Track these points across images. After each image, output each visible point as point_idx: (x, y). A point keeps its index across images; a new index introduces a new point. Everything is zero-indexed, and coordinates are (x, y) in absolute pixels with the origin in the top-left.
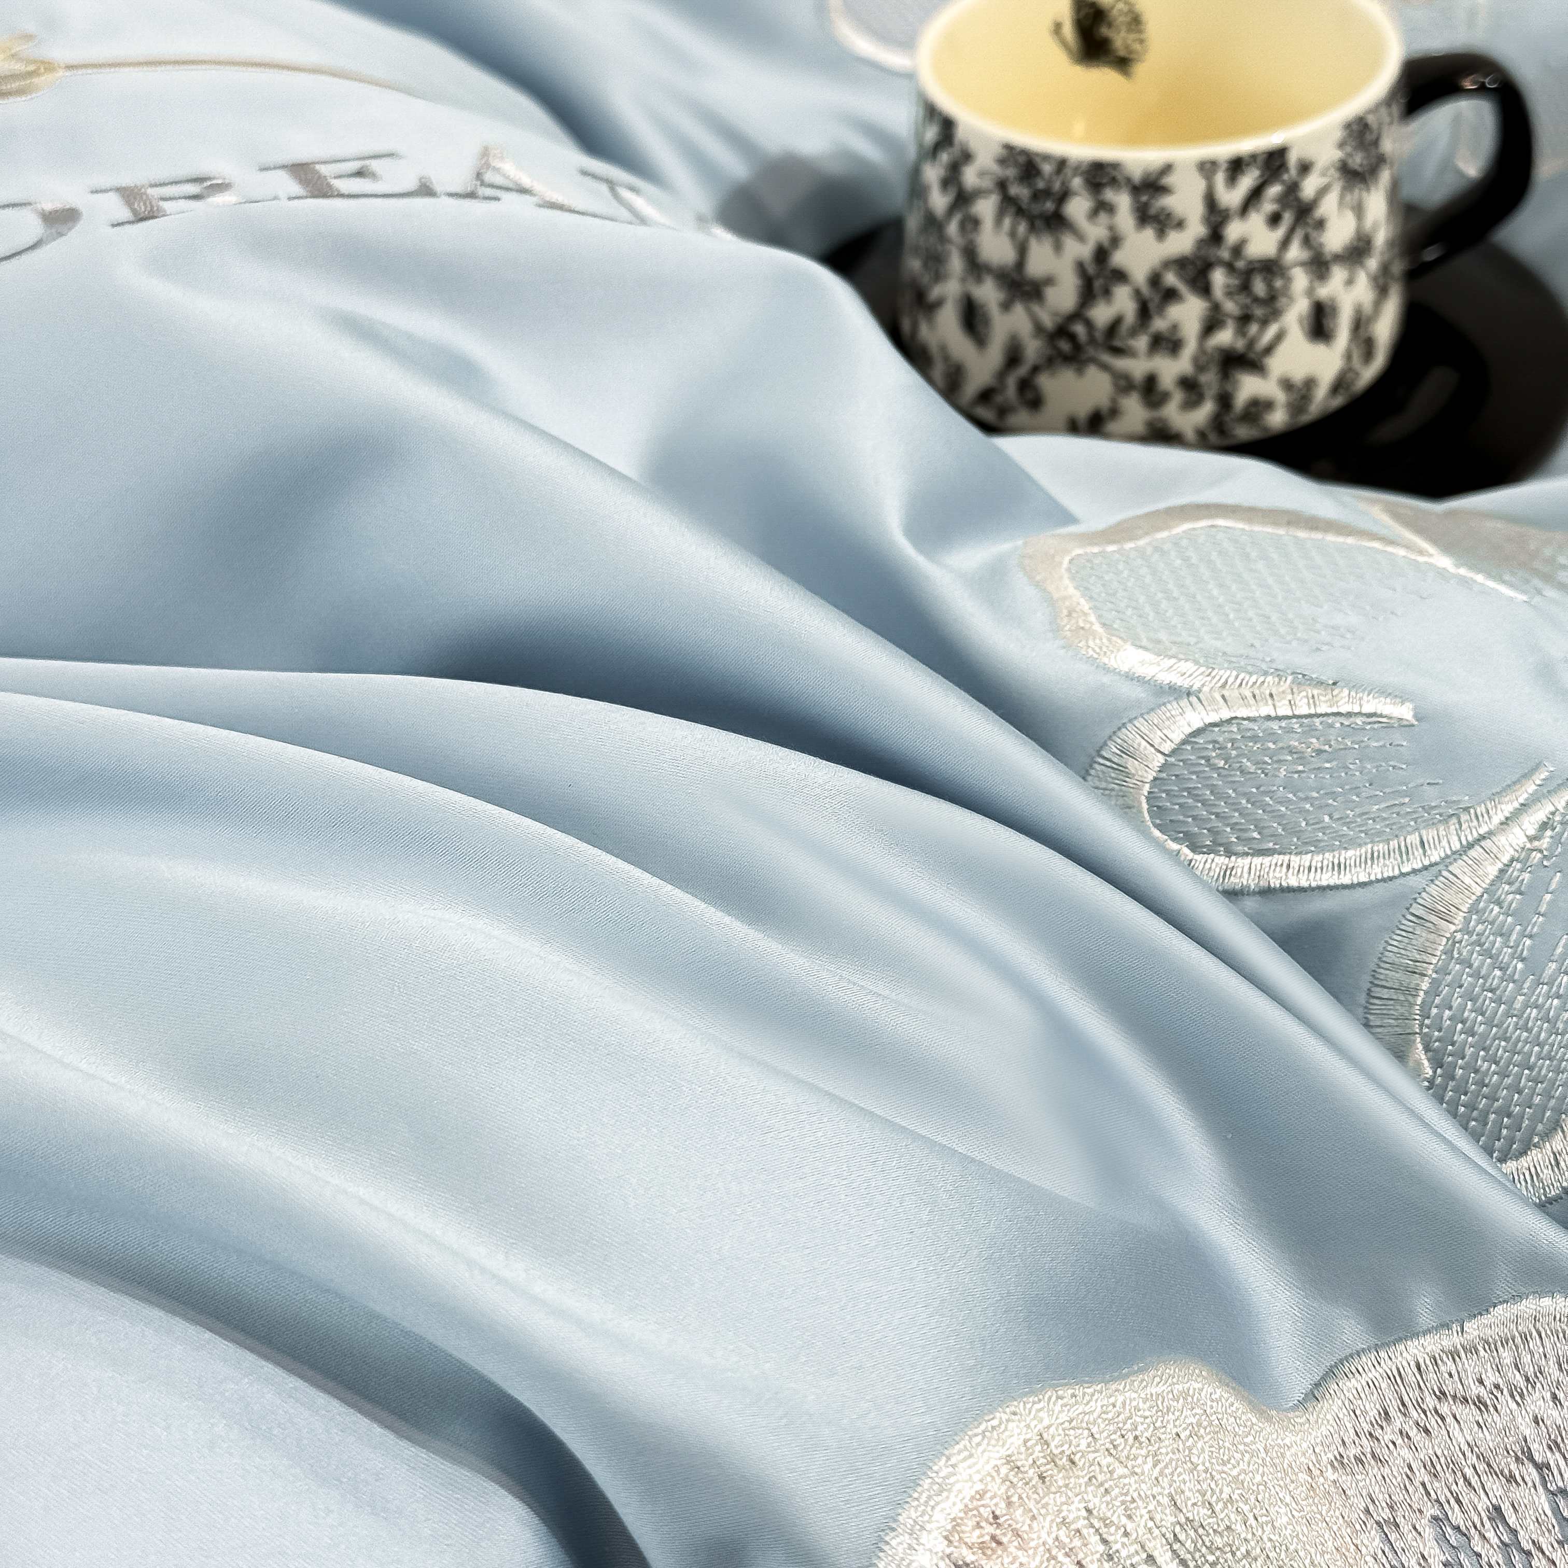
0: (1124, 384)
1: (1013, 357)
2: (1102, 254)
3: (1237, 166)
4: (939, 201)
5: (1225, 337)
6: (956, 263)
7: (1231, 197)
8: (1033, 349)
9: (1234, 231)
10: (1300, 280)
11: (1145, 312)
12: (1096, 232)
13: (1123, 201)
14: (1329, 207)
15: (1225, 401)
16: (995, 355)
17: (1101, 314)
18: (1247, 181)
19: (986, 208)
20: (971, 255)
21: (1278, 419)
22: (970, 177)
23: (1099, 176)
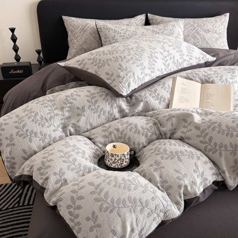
0: (116, 165)
1: (111, 163)
2: (115, 158)
3: (122, 154)
4: (107, 155)
5: (121, 162)
6: (108, 158)
7: (122, 156)
8: (112, 163)
10: (125, 160)
11: (117, 161)
13: (117, 156)
14: (126, 156)
15: (121, 166)
16: (110, 163)
17: (115, 161)
19: (110, 156)
20: (109, 158)
21: (124, 167)
22: (109, 154)
23: (115, 155)
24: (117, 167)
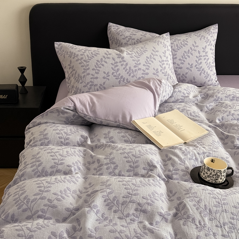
5: (216, 178)
6: (204, 171)
9: (218, 173)
10: (220, 176)
11: (213, 176)
12: (211, 172)
13: (213, 171)
14: (222, 173)
15: (216, 181)
16: (205, 176)
17: (210, 175)
18: (219, 171)
19: (206, 169)
21: (218, 183)
23: (212, 169)
24: (211, 181)
